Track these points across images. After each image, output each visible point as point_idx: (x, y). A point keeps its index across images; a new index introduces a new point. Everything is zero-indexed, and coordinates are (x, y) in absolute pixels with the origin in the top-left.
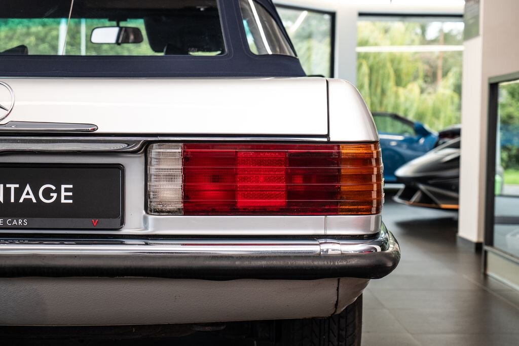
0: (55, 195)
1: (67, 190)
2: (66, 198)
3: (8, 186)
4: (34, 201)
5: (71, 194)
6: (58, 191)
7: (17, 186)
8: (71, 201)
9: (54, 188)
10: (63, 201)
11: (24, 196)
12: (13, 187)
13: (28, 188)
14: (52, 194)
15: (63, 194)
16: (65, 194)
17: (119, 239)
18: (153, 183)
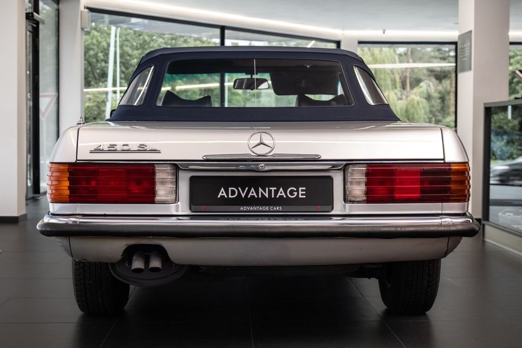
0: (296, 193)
1: (302, 190)
2: (302, 195)
3: (270, 188)
4: (285, 197)
5: (304, 193)
6: (298, 191)
7: (276, 188)
8: (305, 197)
9: (295, 189)
10: (300, 196)
11: (279, 194)
12: (273, 189)
13: (281, 190)
14: (294, 193)
15: (300, 193)
16: (301, 193)
17: (329, 217)
18: (348, 186)
